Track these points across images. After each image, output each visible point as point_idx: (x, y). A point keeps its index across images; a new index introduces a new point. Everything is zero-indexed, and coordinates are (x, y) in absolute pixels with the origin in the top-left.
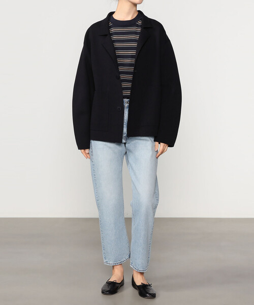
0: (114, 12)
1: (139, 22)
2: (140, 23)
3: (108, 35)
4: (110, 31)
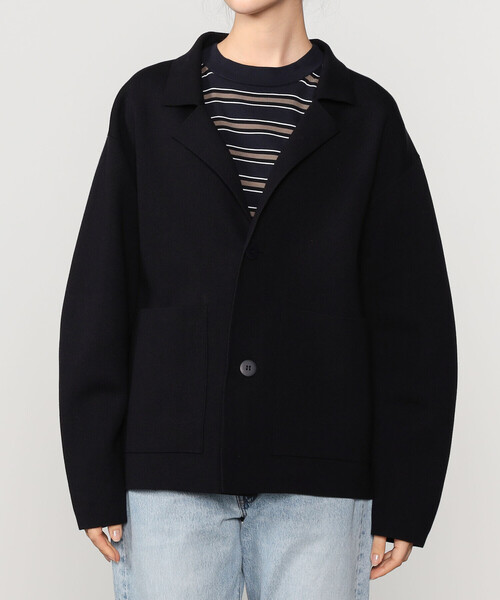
0: (226, 35)
1: (310, 78)
2: (312, 81)
3: (196, 106)
4: (206, 97)
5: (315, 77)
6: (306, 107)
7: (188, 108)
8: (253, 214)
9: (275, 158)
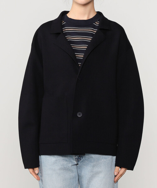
0: (68, 12)
1: (96, 23)
3: (60, 33)
4: (64, 30)
5: (98, 22)
6: (95, 32)
7: (58, 34)
8: (80, 65)
9: (86, 47)
